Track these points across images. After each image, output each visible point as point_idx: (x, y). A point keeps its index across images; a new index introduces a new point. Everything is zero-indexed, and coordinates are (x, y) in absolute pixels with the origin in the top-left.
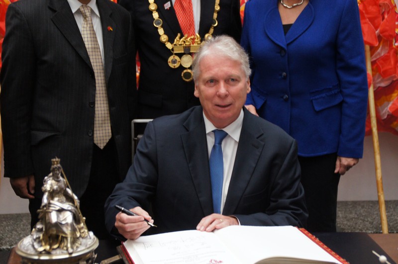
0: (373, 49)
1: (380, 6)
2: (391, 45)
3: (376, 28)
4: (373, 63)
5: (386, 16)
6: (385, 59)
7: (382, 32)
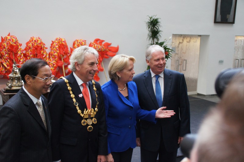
0: (63, 56)
1: (64, 46)
2: (67, 55)
3: (64, 51)
4: (63, 59)
5: (66, 48)
6: (66, 58)
7: (65, 52)
